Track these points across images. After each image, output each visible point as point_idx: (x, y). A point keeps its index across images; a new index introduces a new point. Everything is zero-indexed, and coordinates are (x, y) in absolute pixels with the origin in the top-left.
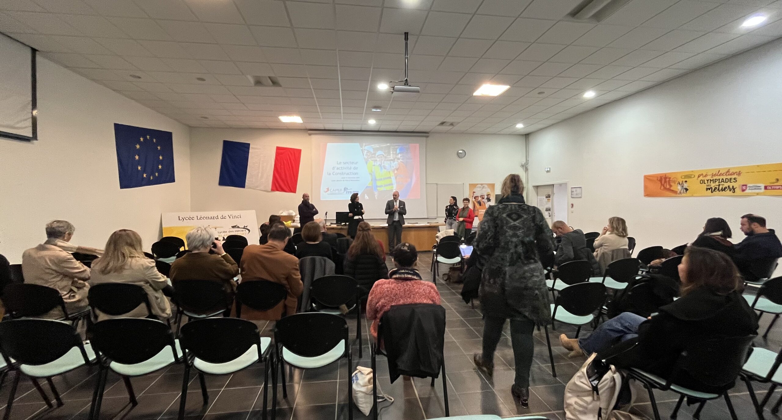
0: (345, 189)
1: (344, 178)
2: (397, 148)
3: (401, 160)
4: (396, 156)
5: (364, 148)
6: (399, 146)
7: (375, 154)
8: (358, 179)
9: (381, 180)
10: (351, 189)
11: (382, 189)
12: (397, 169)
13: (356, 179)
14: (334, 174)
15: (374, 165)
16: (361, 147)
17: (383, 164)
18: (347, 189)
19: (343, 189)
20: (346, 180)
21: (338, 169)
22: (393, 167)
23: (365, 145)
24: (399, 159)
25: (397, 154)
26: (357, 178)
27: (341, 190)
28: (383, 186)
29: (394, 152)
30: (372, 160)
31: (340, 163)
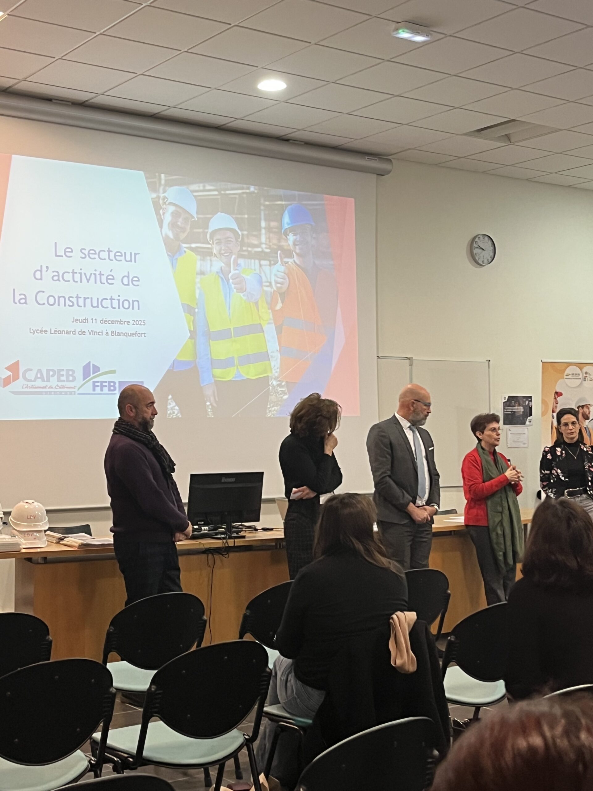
0: (87, 370)
1: (85, 321)
2: (282, 209)
3: (296, 258)
4: (279, 240)
5: (162, 195)
6: (287, 198)
7: (205, 223)
8: (140, 329)
9: (224, 335)
10: (114, 372)
11: (230, 374)
12: (283, 295)
13: (130, 329)
14: (42, 298)
15: (202, 273)
16: (153, 187)
17: (233, 272)
18: (96, 369)
19: (79, 374)
20: (92, 332)
21: (57, 277)
22: (270, 285)
23: (169, 184)
24: (288, 253)
25: (282, 233)
26: (136, 323)
27: (70, 374)
28: (236, 361)
29: (273, 224)
30: (191, 249)
31: (68, 251)
